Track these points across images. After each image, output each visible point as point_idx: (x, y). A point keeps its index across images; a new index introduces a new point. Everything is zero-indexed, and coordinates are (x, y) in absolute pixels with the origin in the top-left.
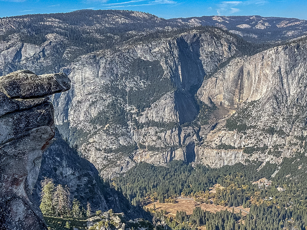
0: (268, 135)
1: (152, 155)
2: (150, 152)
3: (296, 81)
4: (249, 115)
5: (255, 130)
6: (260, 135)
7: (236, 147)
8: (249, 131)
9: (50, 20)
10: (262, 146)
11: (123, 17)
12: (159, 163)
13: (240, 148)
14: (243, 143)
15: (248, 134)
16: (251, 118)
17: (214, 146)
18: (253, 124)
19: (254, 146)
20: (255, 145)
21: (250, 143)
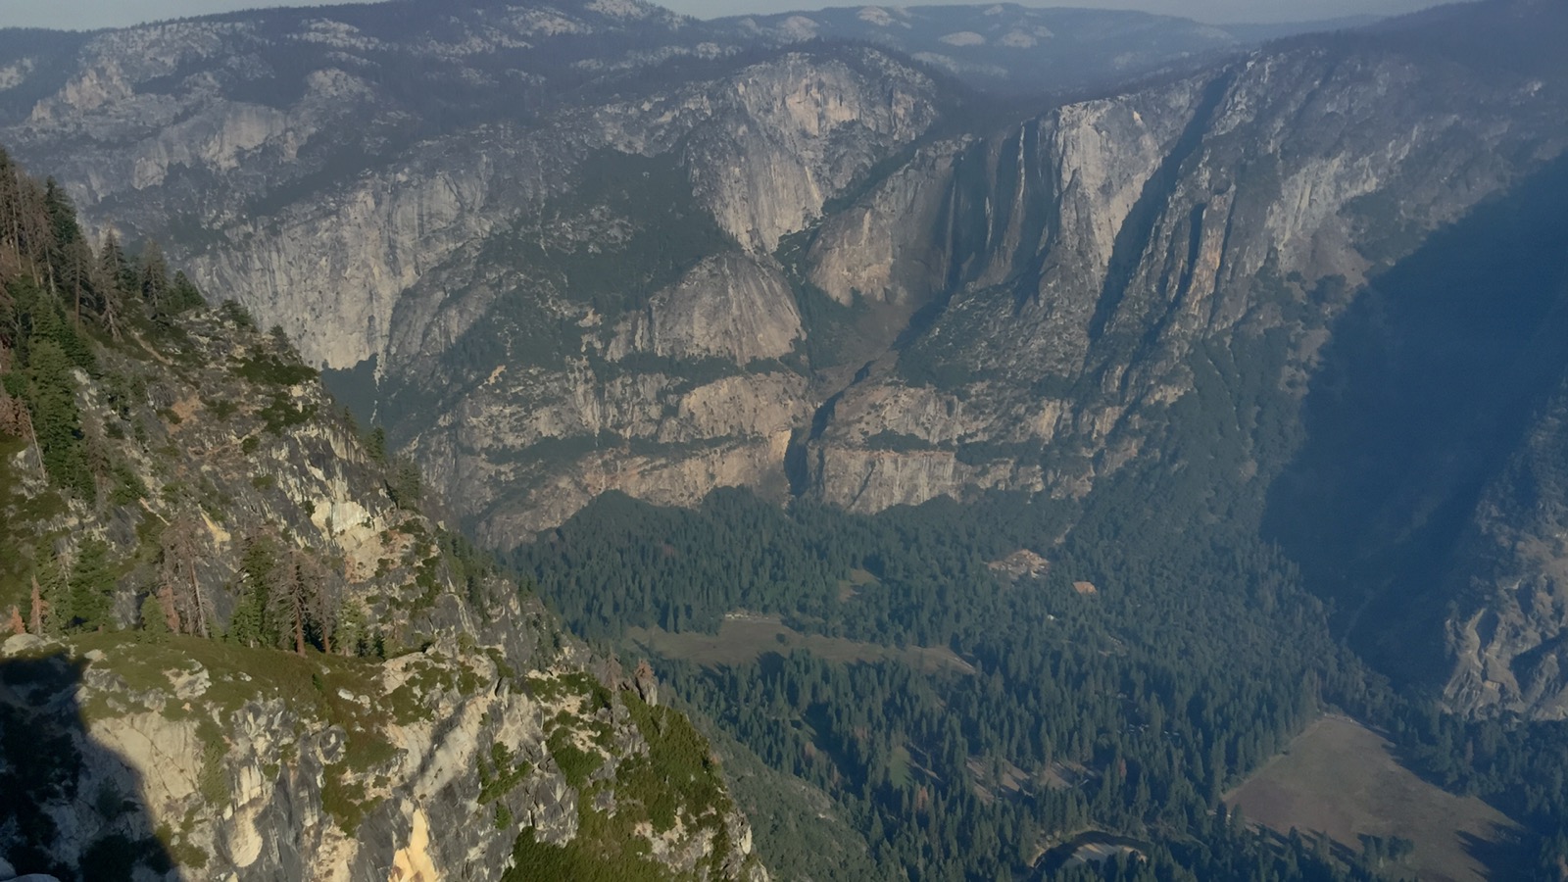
0: (1044, 401)
1: (648, 467)
2: (640, 460)
5: (1000, 385)
6: (1018, 400)
7: (934, 440)
8: (979, 387)
9: (320, 25)
10: (1019, 438)
11: (560, 16)
12: (667, 495)
13: (945, 445)
14: (960, 430)
15: (973, 399)
17: (859, 438)
18: (993, 363)
19: (996, 440)
20: (998, 437)
21: (982, 425)
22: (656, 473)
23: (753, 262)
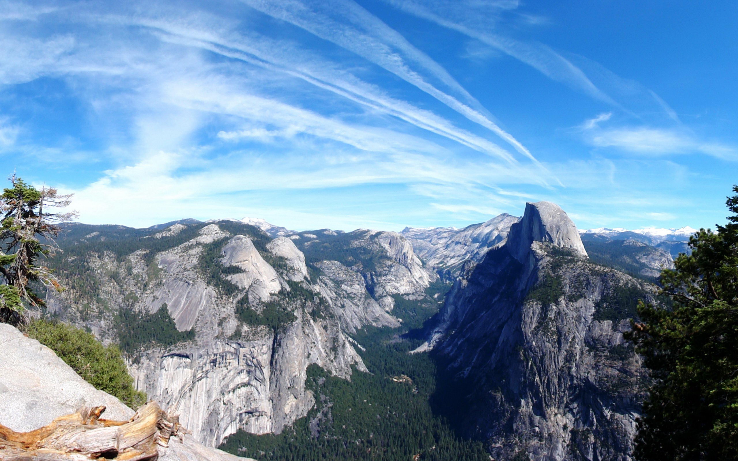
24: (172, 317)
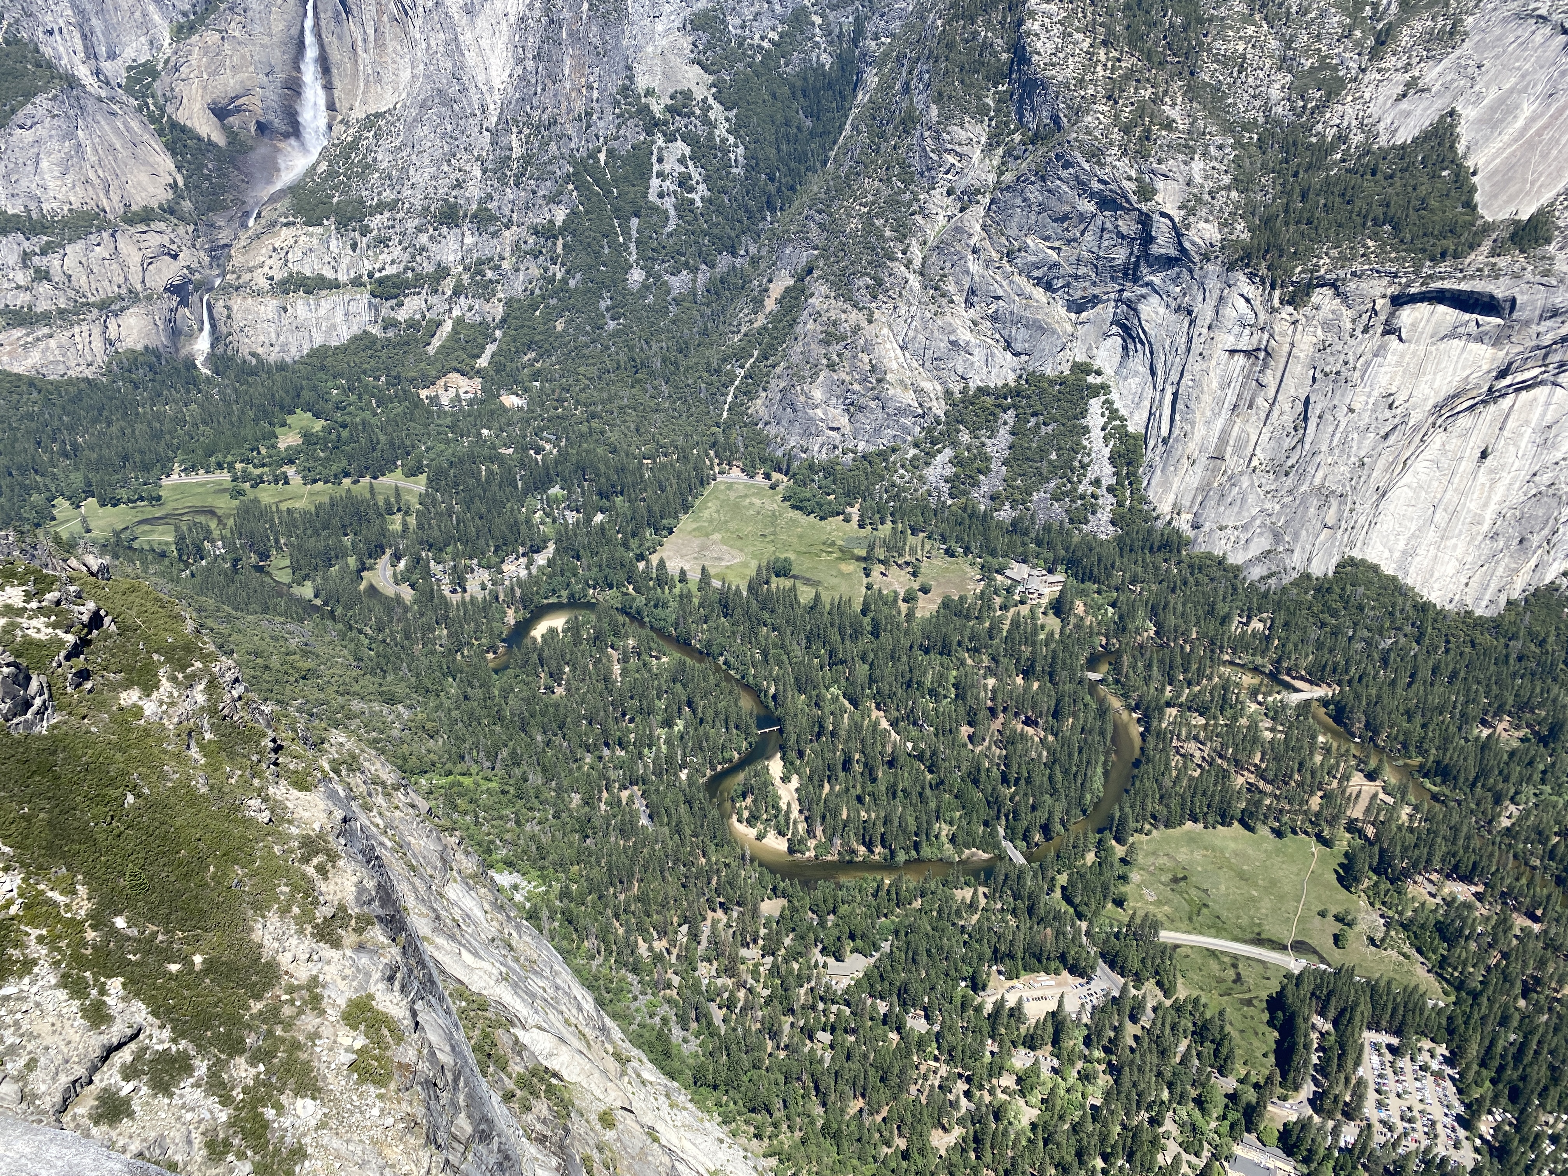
0: (444, 230)
1: (30, 339)
2: (18, 333)
3: (505, 39)
4: (368, 166)
5: (399, 216)
6: (419, 230)
7: (343, 278)
8: (376, 222)
10: (429, 268)
12: (61, 366)
13: (357, 282)
14: (367, 265)
15: (375, 232)
16: (376, 175)
17: (265, 284)
18: (388, 195)
19: (405, 272)
20: (407, 268)
21: (389, 259)
22: (42, 345)
23: (100, 100)
24: (1470, 163)
